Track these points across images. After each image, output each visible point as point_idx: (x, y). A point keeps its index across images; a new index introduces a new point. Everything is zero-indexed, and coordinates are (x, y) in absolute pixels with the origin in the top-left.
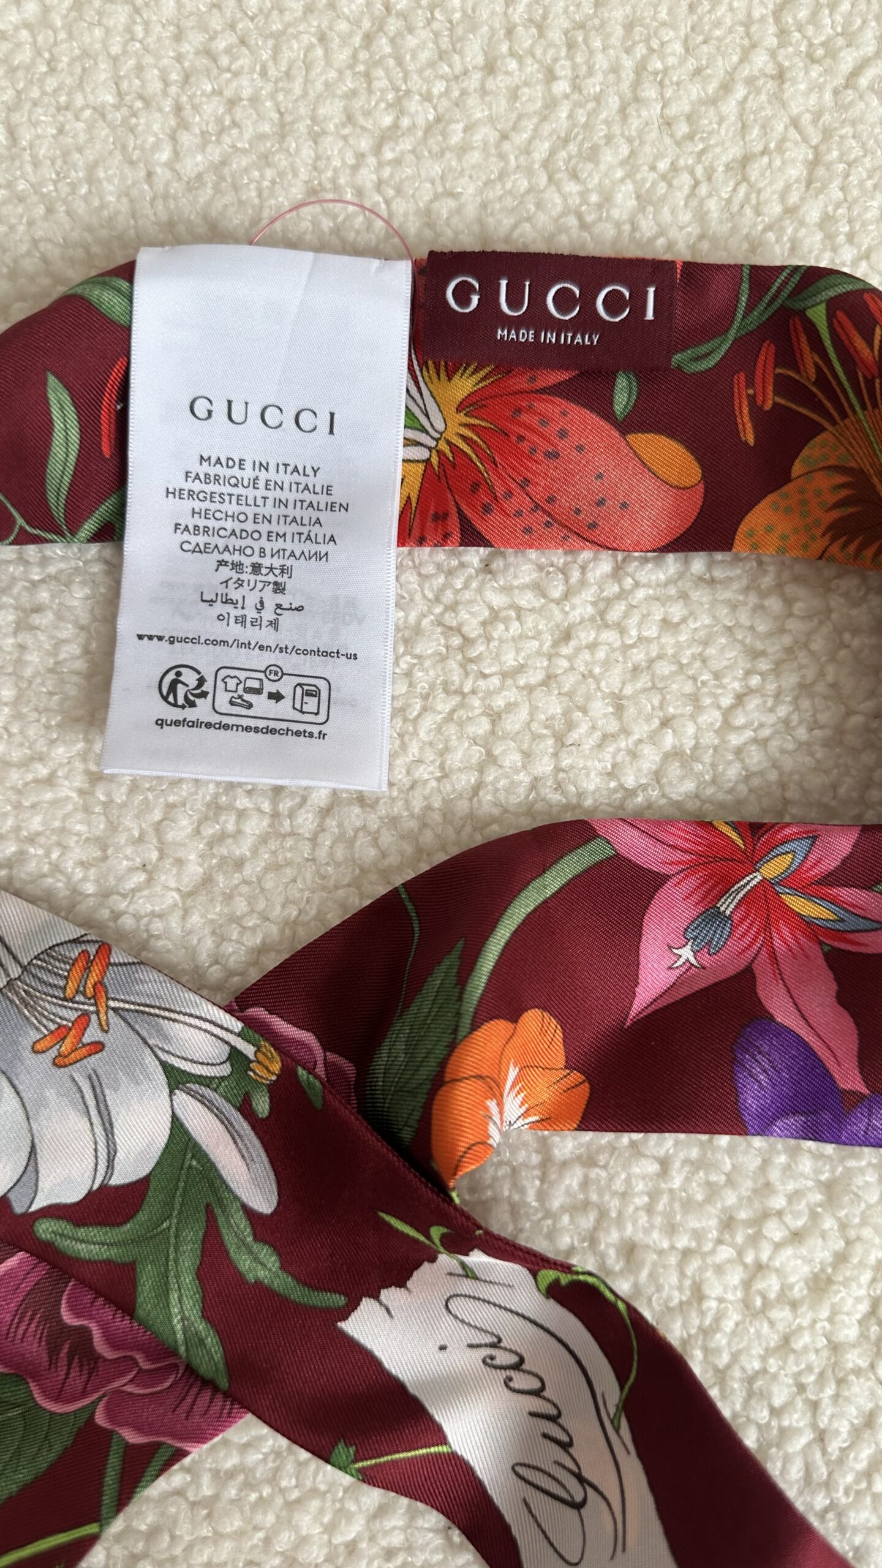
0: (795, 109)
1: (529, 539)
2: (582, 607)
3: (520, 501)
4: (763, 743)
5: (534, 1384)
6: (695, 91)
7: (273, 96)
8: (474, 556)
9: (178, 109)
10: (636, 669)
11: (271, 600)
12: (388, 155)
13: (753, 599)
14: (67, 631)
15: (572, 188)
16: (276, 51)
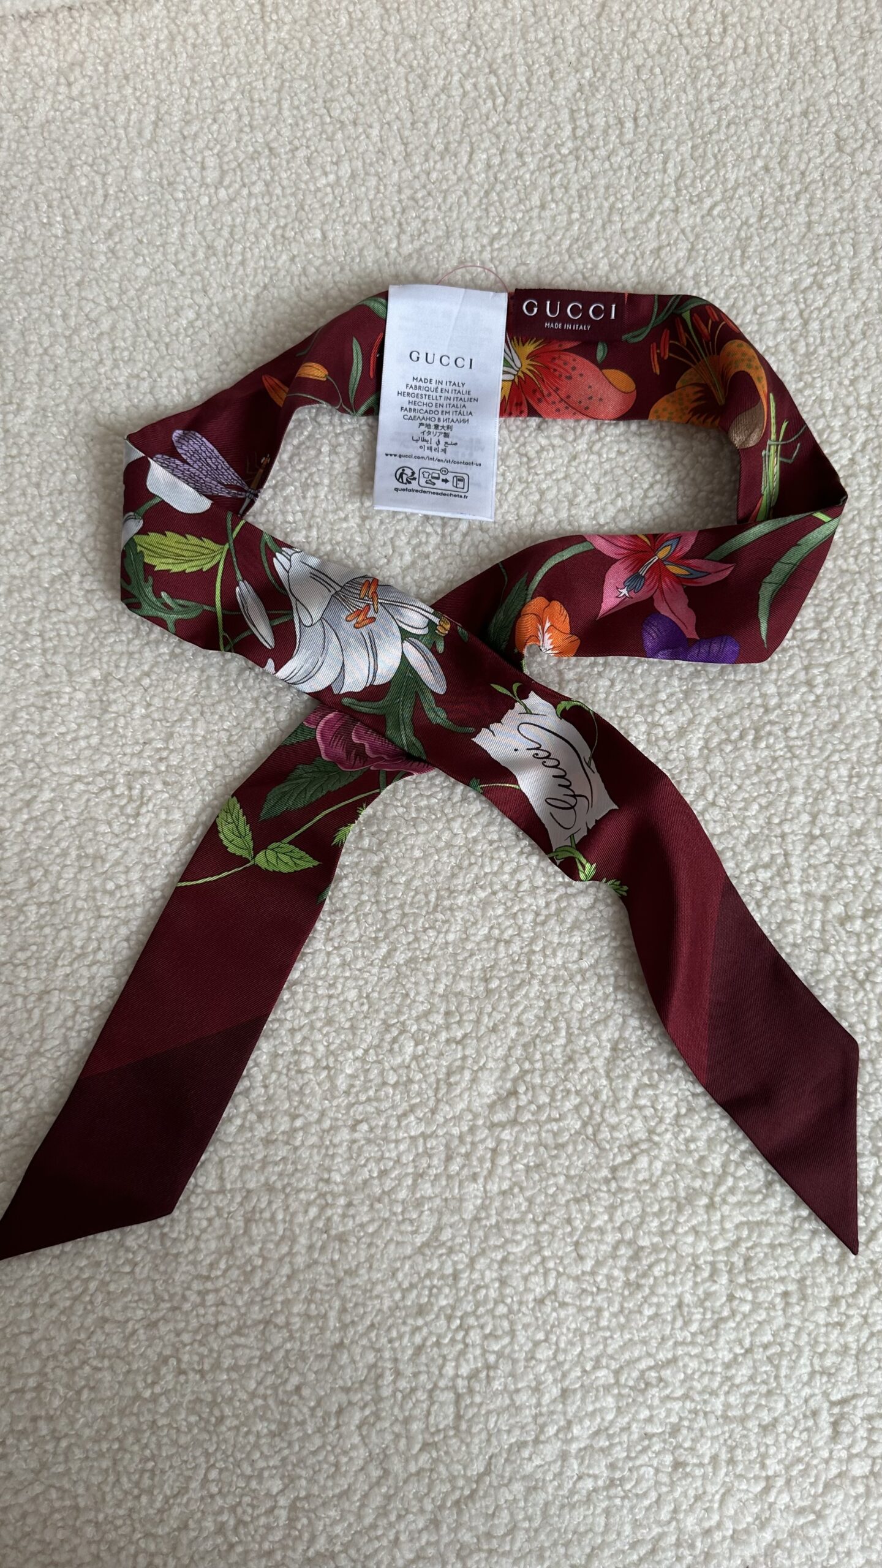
0: (683, 225)
1: (558, 414)
2: (582, 445)
3: (554, 397)
4: (661, 504)
5: (555, 763)
6: (637, 217)
7: (443, 219)
8: (534, 422)
9: (400, 224)
10: (606, 473)
11: (443, 440)
12: (496, 246)
13: (658, 442)
14: (352, 455)
15: (580, 261)
16: (445, 200)
